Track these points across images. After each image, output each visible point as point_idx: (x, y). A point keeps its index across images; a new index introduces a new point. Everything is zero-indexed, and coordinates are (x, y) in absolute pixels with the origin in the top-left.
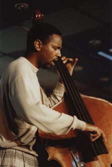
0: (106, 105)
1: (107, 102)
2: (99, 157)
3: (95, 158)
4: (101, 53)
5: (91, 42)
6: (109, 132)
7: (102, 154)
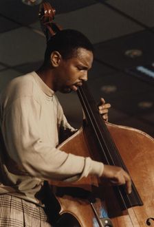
0: (142, 137)
1: (143, 133)
2: (130, 210)
3: (124, 212)
4: (141, 69)
5: (127, 53)
6: (144, 175)
7: (134, 206)
